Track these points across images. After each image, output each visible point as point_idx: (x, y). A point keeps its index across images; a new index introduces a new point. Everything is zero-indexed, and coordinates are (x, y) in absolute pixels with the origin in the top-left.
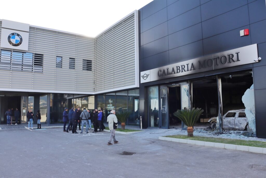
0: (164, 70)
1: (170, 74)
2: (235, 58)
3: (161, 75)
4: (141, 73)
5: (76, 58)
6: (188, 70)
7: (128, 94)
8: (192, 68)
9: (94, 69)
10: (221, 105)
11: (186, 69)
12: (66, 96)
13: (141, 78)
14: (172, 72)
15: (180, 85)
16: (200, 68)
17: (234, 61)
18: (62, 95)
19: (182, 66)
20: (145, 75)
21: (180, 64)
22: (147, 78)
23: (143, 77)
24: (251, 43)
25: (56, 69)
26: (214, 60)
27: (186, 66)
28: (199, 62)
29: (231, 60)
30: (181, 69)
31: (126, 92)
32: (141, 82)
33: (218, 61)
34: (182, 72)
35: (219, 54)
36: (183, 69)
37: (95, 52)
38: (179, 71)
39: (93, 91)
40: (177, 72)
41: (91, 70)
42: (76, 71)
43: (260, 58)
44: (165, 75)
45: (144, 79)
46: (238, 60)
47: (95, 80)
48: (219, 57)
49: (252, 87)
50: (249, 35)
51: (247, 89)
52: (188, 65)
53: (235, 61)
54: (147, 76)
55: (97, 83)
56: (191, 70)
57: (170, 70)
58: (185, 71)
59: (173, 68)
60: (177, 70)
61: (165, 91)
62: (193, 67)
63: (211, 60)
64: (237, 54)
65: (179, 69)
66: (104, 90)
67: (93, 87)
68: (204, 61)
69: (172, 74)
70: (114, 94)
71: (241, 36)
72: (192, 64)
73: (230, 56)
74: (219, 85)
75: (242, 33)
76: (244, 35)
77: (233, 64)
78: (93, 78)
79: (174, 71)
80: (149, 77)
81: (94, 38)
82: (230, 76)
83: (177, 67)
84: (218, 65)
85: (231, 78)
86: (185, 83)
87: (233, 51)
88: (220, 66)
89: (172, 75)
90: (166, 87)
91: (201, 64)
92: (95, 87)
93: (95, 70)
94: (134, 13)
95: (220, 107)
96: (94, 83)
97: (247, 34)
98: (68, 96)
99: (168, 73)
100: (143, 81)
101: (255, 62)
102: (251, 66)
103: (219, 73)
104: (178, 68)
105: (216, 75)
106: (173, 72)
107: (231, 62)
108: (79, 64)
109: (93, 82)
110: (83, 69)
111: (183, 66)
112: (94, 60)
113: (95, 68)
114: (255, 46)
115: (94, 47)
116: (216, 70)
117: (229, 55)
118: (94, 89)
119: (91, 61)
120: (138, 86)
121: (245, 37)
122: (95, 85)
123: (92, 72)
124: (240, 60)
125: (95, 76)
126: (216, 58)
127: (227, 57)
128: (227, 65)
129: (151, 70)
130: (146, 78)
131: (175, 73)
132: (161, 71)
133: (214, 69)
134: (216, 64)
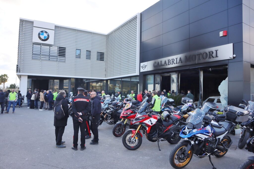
0: (158, 63)
1: (163, 65)
2: (214, 55)
3: (156, 66)
4: (141, 64)
5: (92, 50)
6: (177, 63)
7: (131, 79)
8: (180, 62)
9: (105, 59)
10: (202, 92)
11: (175, 62)
12: (85, 80)
13: (141, 68)
14: (165, 64)
15: (170, 75)
16: (186, 62)
17: (213, 57)
18: (82, 79)
19: (172, 59)
20: (144, 66)
21: (170, 58)
23: (142, 67)
24: (228, 43)
25: (75, 59)
26: (197, 55)
27: (175, 60)
28: (186, 57)
29: (211, 56)
30: (171, 62)
31: (130, 78)
32: (141, 71)
33: (201, 57)
34: (172, 64)
35: (202, 51)
36: (173, 62)
37: (107, 46)
38: (169, 63)
39: (105, 77)
40: (168, 65)
41: (103, 60)
42: (91, 61)
43: (235, 56)
44: (159, 66)
46: (217, 56)
47: (106, 68)
48: (201, 54)
49: (227, 79)
50: (227, 36)
51: (223, 80)
52: (177, 59)
53: (214, 57)
55: (108, 70)
56: (179, 63)
57: (163, 63)
58: (174, 64)
59: (165, 61)
60: (168, 62)
61: (159, 79)
62: (181, 61)
63: (195, 56)
64: (216, 51)
65: (170, 62)
66: (113, 76)
67: (105, 74)
68: (190, 56)
69: (164, 65)
70: (120, 80)
71: (220, 36)
72: (180, 58)
73: (211, 52)
74: (201, 76)
75: (221, 34)
76: (222, 36)
77: (212, 60)
78: (105, 67)
79: (166, 64)
80: (147, 67)
81: (106, 35)
82: (210, 69)
83: (168, 60)
85: (211, 71)
86: (174, 73)
87: (213, 49)
88: (202, 61)
90: (160, 76)
91: (187, 59)
92: (106, 74)
93: (107, 61)
94: (137, 16)
95: (201, 94)
96: (106, 71)
97: (226, 35)
98: (86, 80)
99: (162, 65)
100: (142, 70)
101: (230, 58)
102: (227, 62)
103: (201, 67)
104: (169, 61)
105: (198, 68)
107: (211, 58)
108: (94, 55)
109: (105, 69)
110: (97, 60)
111: (173, 60)
112: (106, 52)
113: (107, 59)
114: (231, 45)
115: (106, 42)
116: (199, 64)
117: (210, 52)
118: (105, 75)
119: (104, 53)
120: (138, 74)
121: (223, 37)
122: (106, 72)
123: (105, 62)
124: (218, 57)
125: (106, 65)
126: (199, 54)
127: (208, 54)
128: (208, 60)
129: (149, 62)
130: (144, 68)
131: (166, 65)
132: (156, 63)
133: (197, 63)
134: (199, 59)
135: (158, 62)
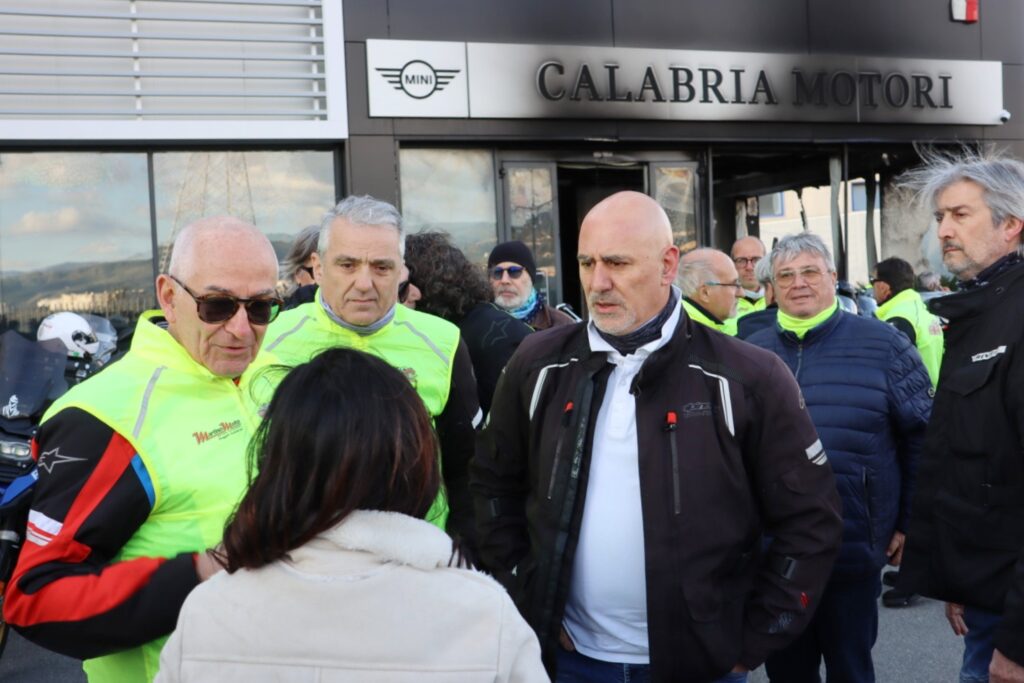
1: (629, 97)
2: (936, 93)
3: (561, 92)
6: (738, 99)
8: (762, 96)
11: (727, 87)
14: (644, 88)
15: (645, 164)
16: (797, 103)
17: (932, 104)
19: (705, 72)
20: (420, 71)
21: (695, 59)
22: (435, 89)
23: (397, 77)
26: (860, 82)
27: (729, 79)
28: (798, 76)
29: (923, 98)
30: (697, 83)
33: (877, 90)
34: (706, 99)
35: (881, 64)
36: (710, 91)
38: (684, 91)
40: (677, 98)
43: (1006, 114)
44: (595, 96)
45: (402, 88)
46: (946, 104)
48: (879, 77)
52: (737, 73)
53: (936, 107)
54: (440, 78)
56: (754, 101)
57: (629, 78)
58: (721, 100)
59: (649, 72)
60: (676, 84)
62: (767, 90)
63: (849, 79)
64: (945, 80)
65: (687, 84)
68: (821, 76)
69: (641, 99)
72: (762, 76)
73: (922, 81)
75: (960, 9)
79: (655, 87)
80: (456, 85)
83: (676, 71)
84: (876, 106)
87: (934, 67)
88: (883, 113)
89: (640, 104)
91: (804, 86)
104: (683, 76)
106: (650, 93)
107: (922, 107)
111: (712, 77)
114: (996, 68)
116: (868, 125)
117: (917, 79)
124: (951, 107)
126: (871, 77)
127: (911, 84)
128: (908, 113)
130: (430, 87)
131: (659, 98)
132: (560, 69)
133: (859, 120)
134: (870, 102)
135: (585, 70)
